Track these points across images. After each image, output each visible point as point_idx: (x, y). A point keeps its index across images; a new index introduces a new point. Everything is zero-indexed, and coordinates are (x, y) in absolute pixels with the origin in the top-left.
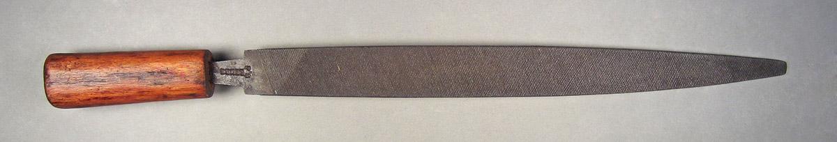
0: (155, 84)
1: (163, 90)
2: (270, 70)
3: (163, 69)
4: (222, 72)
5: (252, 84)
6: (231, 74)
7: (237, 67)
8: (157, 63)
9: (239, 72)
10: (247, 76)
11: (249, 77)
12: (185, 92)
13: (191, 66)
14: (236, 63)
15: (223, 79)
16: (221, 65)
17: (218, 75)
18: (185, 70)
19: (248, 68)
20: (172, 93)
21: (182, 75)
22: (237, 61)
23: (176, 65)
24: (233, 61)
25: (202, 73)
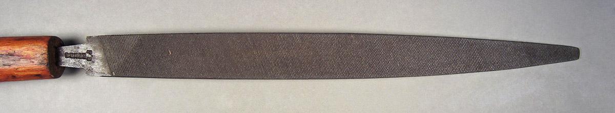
0: (4, 65)
1: (10, 70)
2: (108, 53)
3: (11, 52)
4: (67, 55)
5: (93, 67)
6: (74, 58)
7: (80, 51)
8: (6, 47)
9: (82, 56)
10: (88, 59)
11: (91, 60)
12: (31, 73)
13: (36, 49)
14: (78, 48)
15: (68, 63)
16: (67, 49)
17: (64, 59)
18: (30, 52)
19: (90, 52)
20: (20, 74)
21: (27, 58)
22: (79, 46)
23: (23, 48)
24: (77, 46)
25: (46, 56)
